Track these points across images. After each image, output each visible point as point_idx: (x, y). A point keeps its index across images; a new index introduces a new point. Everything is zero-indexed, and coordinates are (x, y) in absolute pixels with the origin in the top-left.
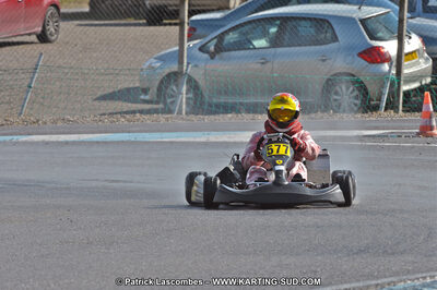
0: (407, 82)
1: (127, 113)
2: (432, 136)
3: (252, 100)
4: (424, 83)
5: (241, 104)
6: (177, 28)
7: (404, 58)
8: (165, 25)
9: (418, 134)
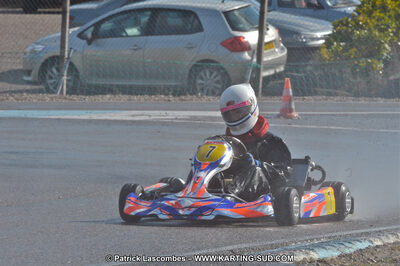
0: (266, 69)
1: (15, 92)
2: (291, 117)
3: (127, 83)
4: (278, 70)
5: (118, 86)
6: (60, 16)
7: (264, 47)
8: (40, 13)
9: (278, 116)
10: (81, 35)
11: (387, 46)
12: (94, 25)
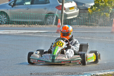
10: (10, 4)
11: (111, 8)
12: (14, 1)
